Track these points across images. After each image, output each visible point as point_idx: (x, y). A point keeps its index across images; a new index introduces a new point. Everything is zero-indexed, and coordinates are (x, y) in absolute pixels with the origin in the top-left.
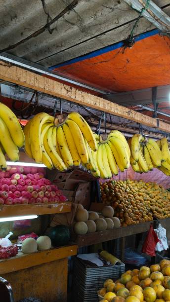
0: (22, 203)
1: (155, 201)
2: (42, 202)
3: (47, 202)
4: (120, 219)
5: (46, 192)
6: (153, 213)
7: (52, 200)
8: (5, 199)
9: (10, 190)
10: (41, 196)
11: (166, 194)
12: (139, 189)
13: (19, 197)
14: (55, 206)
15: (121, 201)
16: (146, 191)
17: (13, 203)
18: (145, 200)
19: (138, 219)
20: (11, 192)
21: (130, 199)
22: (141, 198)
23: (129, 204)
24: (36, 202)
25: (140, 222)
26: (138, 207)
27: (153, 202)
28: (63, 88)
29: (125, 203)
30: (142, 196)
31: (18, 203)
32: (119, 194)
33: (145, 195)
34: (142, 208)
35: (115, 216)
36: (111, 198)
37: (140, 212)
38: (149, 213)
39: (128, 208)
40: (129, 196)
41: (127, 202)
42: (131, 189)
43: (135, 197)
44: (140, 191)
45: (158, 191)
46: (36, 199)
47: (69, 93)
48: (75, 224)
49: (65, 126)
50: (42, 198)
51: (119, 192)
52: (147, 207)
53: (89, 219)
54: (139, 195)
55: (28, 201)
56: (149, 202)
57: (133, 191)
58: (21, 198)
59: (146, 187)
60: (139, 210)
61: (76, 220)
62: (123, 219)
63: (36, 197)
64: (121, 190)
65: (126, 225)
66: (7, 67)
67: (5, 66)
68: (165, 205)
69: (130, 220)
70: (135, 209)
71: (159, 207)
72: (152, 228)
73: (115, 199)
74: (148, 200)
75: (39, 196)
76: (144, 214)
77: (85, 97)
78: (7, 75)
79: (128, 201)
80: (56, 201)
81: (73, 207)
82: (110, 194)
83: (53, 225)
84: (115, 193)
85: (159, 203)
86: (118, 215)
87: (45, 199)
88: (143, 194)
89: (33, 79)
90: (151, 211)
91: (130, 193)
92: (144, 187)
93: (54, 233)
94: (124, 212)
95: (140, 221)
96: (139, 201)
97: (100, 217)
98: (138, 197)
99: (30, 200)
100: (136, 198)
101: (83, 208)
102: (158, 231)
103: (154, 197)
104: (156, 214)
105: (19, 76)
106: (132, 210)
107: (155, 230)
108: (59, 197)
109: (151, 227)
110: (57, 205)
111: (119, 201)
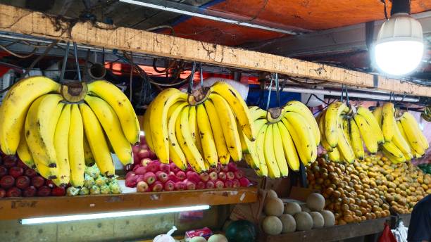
0: (186, 188)
1: (395, 186)
2: (215, 187)
3: (221, 188)
4: (334, 213)
5: (221, 173)
6: (391, 205)
7: (229, 185)
8: (164, 184)
9: (171, 170)
10: (214, 178)
11: (415, 175)
12: (370, 167)
13: (182, 181)
14: (234, 193)
15: (338, 186)
16: (381, 169)
17: (175, 189)
18: (378, 184)
19: (364, 214)
20: (172, 173)
21: (354, 182)
22: (372, 181)
23: (352, 190)
24: (206, 188)
25: (367, 219)
26: (365, 195)
27: (392, 187)
28: (202, 49)
29: (345, 188)
30: (375, 177)
31: (181, 188)
32: (335, 174)
33: (378, 175)
34: (372, 196)
35: (327, 208)
36: (321, 180)
37: (369, 203)
38: (385, 205)
39: (348, 196)
40: (352, 178)
41: (348, 187)
42: (355, 166)
43: (361, 179)
44: (371, 169)
45: (402, 169)
46: (206, 183)
47: (212, 54)
48: (264, 218)
49: (207, 103)
50: (215, 182)
51: (336, 171)
52: (380, 195)
53: (285, 212)
54: (370, 176)
55: (194, 185)
56: (384, 186)
57: (358, 170)
58: (185, 181)
59: (381, 163)
60: (366, 199)
61: (266, 214)
62: (341, 214)
63: (206, 180)
64: (339, 169)
65: (345, 223)
66: (110, 31)
67: (107, 29)
68: (412, 191)
69: (351, 216)
70: (360, 198)
71: (402, 195)
72: (388, 227)
73: (329, 182)
74: (383, 184)
75: (210, 179)
76: (375, 206)
77: (239, 56)
78: (110, 43)
79: (349, 185)
80: (234, 186)
81: (259, 195)
82: (320, 174)
83: (234, 217)
84: (329, 173)
85: (401, 189)
86: (332, 206)
87: (219, 183)
88: (376, 174)
89: (151, 41)
90: (388, 201)
91: (354, 173)
92: (378, 164)
93: (233, 231)
94: (343, 203)
95: (367, 216)
96: (369, 186)
97: (302, 210)
98: (367, 179)
99: (197, 184)
100: (364, 180)
101: (276, 195)
102: (397, 233)
103: (395, 179)
104: (396, 206)
105: (129, 41)
106: (356, 200)
107: (393, 231)
108: (239, 180)
109: (386, 226)
110: (236, 193)
111: (335, 186)
